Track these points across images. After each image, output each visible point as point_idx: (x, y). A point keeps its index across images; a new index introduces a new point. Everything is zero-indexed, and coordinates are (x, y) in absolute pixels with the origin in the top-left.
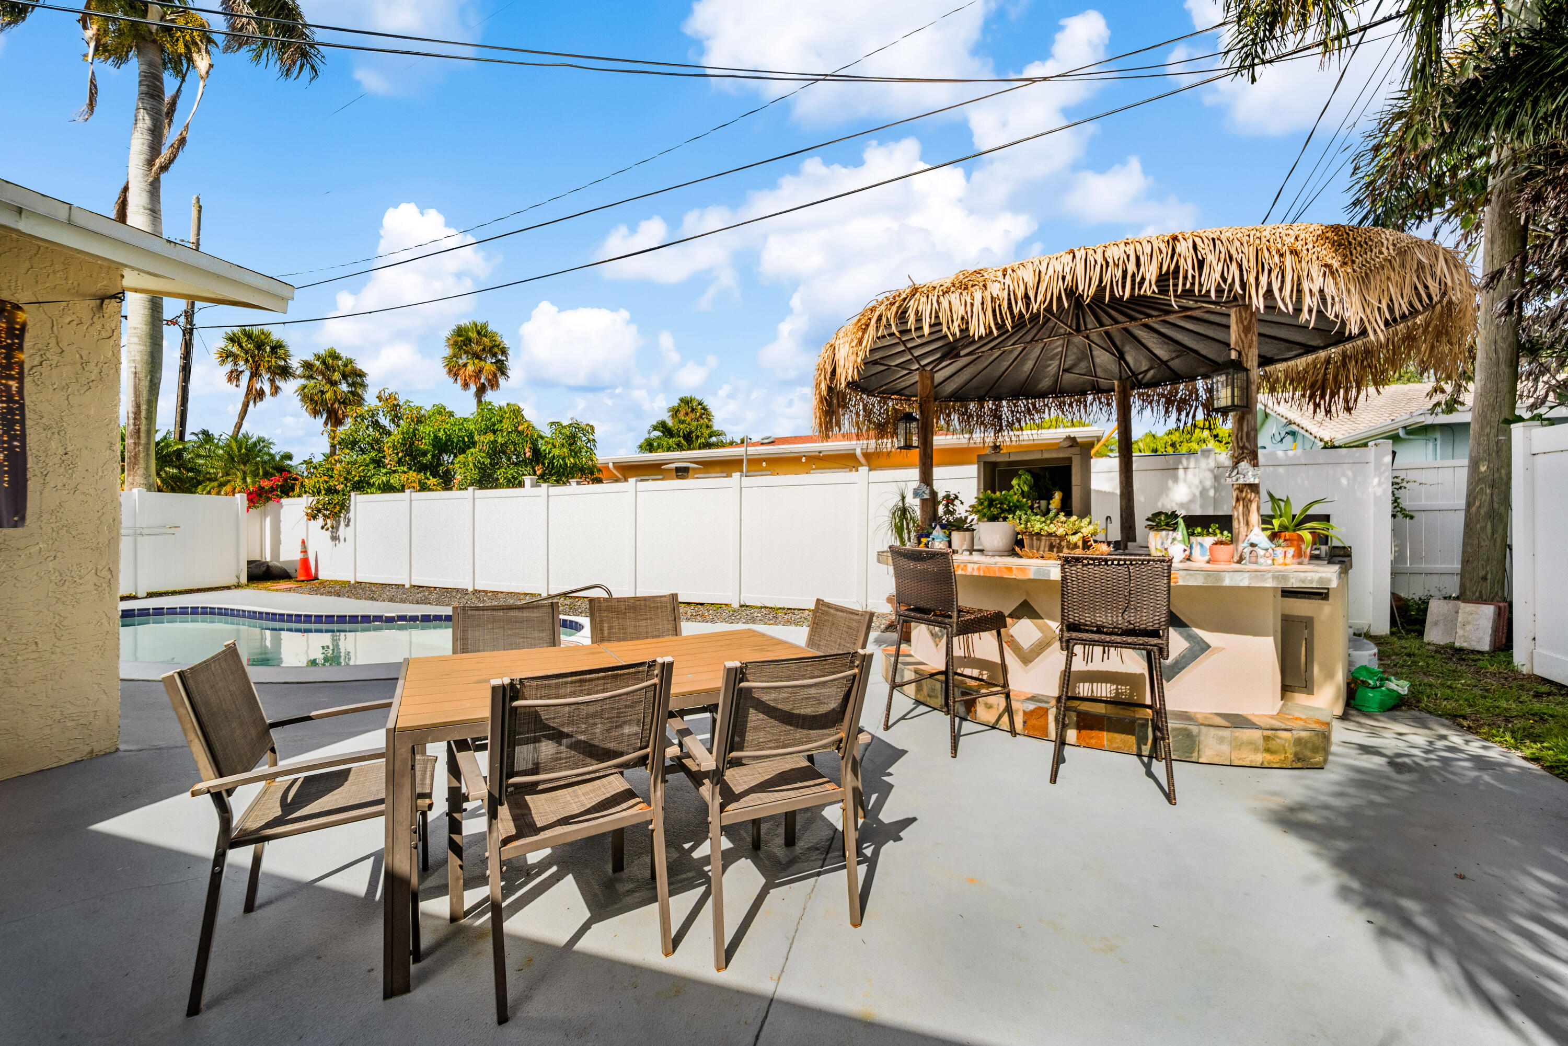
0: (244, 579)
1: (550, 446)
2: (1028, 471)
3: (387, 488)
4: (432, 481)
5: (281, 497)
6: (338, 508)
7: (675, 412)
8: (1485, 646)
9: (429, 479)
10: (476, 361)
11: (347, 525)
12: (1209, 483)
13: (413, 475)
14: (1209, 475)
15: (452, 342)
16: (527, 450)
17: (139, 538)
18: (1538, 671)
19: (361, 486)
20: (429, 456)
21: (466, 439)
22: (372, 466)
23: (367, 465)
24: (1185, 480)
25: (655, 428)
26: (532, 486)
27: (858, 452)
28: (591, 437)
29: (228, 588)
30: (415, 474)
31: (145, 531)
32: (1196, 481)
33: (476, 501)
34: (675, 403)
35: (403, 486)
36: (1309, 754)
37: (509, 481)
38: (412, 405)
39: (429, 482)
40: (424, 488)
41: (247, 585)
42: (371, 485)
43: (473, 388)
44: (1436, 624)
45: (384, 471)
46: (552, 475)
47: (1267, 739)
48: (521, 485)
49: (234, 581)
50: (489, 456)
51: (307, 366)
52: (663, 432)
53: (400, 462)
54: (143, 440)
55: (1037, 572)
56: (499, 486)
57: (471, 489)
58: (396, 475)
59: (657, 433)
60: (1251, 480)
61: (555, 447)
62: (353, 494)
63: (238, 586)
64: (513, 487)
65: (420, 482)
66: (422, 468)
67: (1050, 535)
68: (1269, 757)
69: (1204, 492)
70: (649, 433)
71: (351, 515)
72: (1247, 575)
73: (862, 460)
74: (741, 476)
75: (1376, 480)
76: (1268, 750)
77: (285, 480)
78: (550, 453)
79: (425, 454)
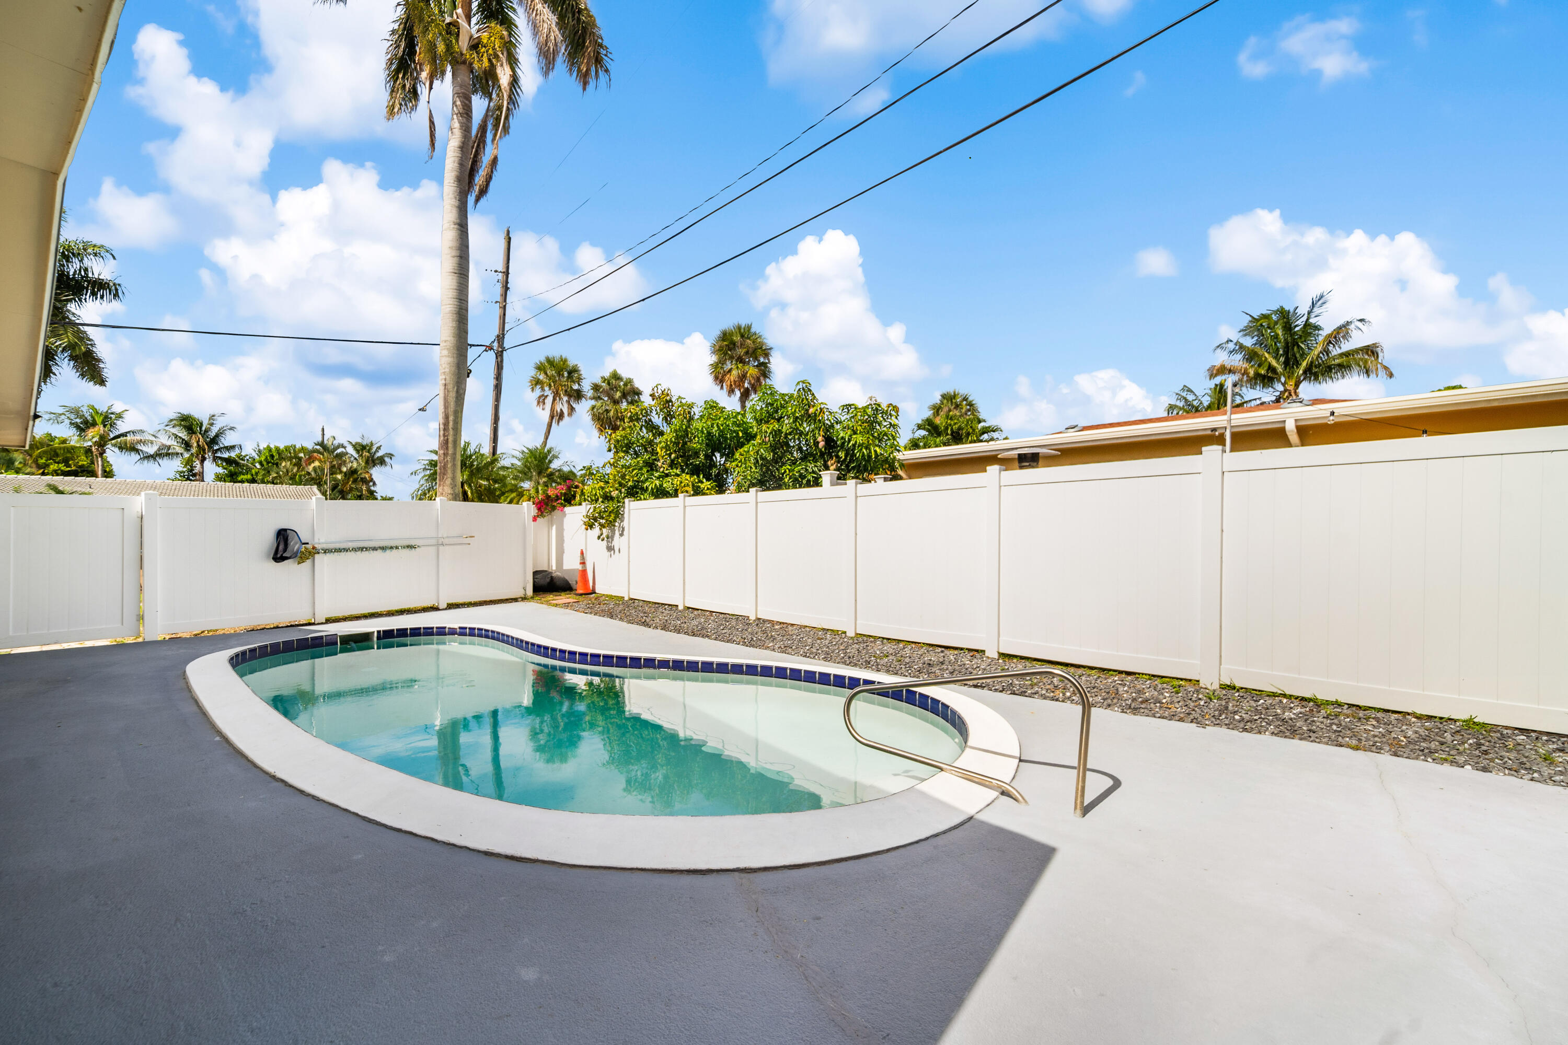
0: (530, 592)
1: (849, 432)
3: (660, 493)
4: (706, 484)
5: (565, 506)
6: (613, 516)
7: (937, 409)
9: (702, 482)
10: (740, 365)
11: (621, 535)
13: (686, 478)
16: (820, 439)
17: (441, 548)
19: (635, 492)
20: (702, 457)
21: (741, 434)
22: (645, 470)
23: (641, 469)
25: (920, 427)
26: (832, 484)
28: (894, 421)
29: (515, 600)
30: (688, 477)
31: (446, 541)
33: (759, 505)
34: (937, 399)
35: (676, 491)
37: (796, 480)
38: (684, 401)
39: (702, 486)
40: (697, 492)
41: (532, 598)
42: (644, 490)
43: (738, 394)
45: (657, 474)
46: (849, 471)
48: (817, 483)
49: (520, 594)
50: (773, 449)
51: (596, 387)
52: (928, 431)
53: (672, 465)
54: (450, 451)
56: (788, 487)
57: (753, 490)
58: (669, 479)
59: (923, 433)
61: (855, 433)
62: (627, 500)
63: (524, 599)
64: (800, 487)
65: (693, 485)
66: (695, 471)
70: (914, 433)
71: (625, 524)
74: (1223, 451)
77: (569, 488)
78: (849, 441)
79: (696, 454)
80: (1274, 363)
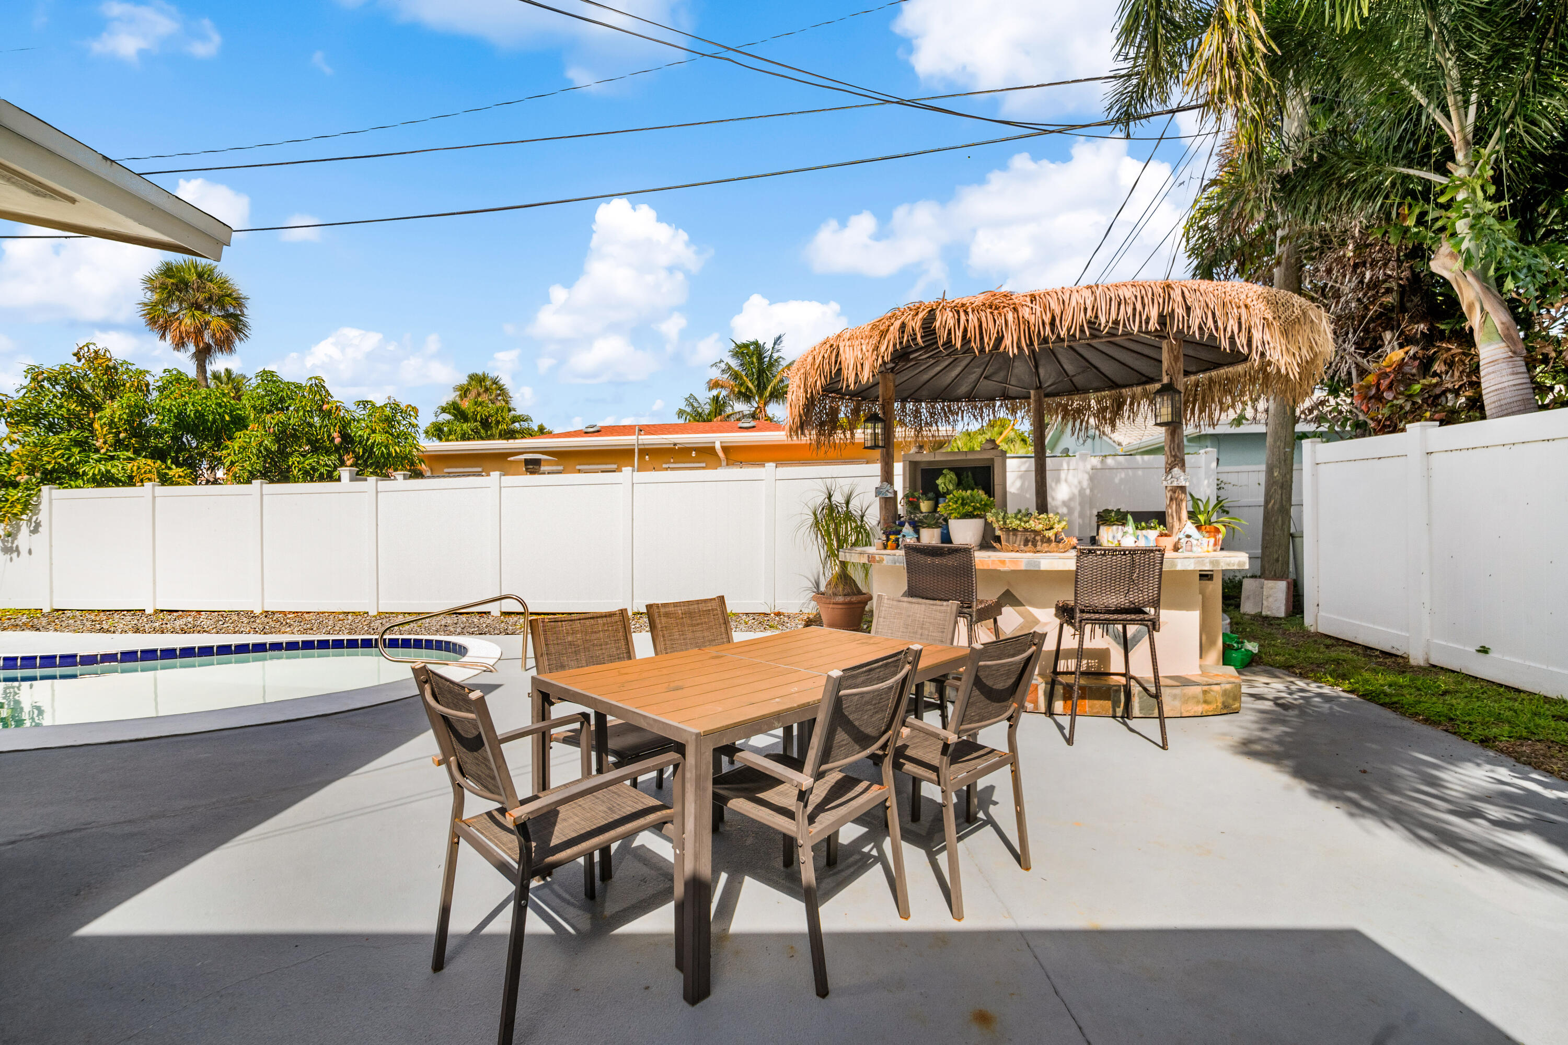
1: (368, 431)
2: (951, 469)
3: (105, 480)
4: (175, 471)
6: (19, 507)
7: (464, 391)
8: (1282, 613)
9: (170, 469)
10: (197, 313)
11: (35, 531)
12: (1085, 484)
13: (143, 462)
14: (1086, 477)
15: (157, 284)
16: (335, 435)
18: (1321, 630)
19: (55, 477)
20: (167, 438)
21: (227, 418)
22: (76, 450)
23: (67, 449)
24: (1066, 481)
25: (444, 410)
26: (352, 480)
27: (718, 446)
28: (413, 421)
30: (149, 462)
32: (1075, 482)
33: (265, 497)
34: (464, 380)
35: (131, 478)
36: (1231, 701)
37: (306, 473)
38: (134, 368)
39: (171, 473)
40: (165, 480)
42: (75, 475)
43: (192, 348)
44: (1248, 598)
45: (96, 456)
46: (367, 467)
47: (1205, 692)
48: (330, 477)
50: (278, 440)
52: (455, 415)
53: (119, 444)
55: (1028, 563)
56: (296, 480)
57: (256, 483)
58: (116, 462)
59: (447, 417)
60: (1183, 483)
61: (374, 432)
62: (45, 489)
64: (312, 480)
65: (158, 472)
66: (159, 454)
67: (1026, 530)
68: (1206, 707)
69: (1082, 491)
70: (437, 416)
71: (43, 516)
72: (1192, 560)
73: (721, 454)
74: (633, 471)
75: (1206, 482)
76: (1206, 702)
78: (368, 439)
79: (159, 435)
80: (750, 385)
